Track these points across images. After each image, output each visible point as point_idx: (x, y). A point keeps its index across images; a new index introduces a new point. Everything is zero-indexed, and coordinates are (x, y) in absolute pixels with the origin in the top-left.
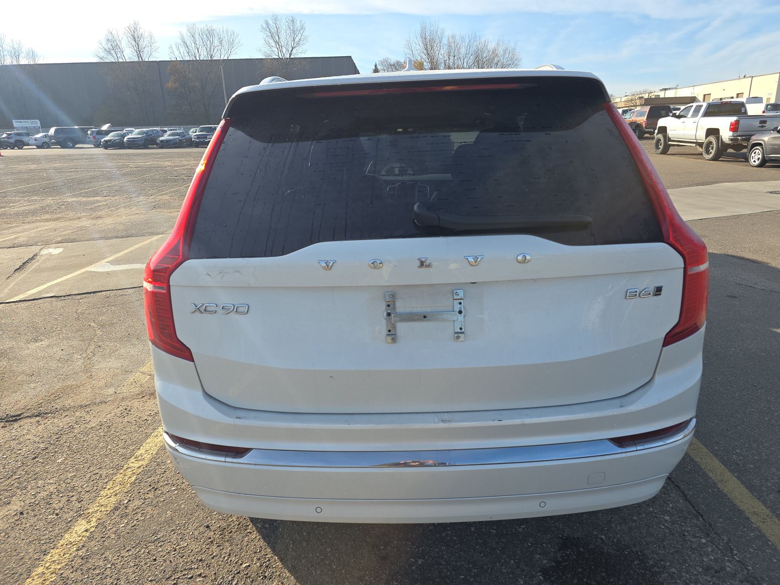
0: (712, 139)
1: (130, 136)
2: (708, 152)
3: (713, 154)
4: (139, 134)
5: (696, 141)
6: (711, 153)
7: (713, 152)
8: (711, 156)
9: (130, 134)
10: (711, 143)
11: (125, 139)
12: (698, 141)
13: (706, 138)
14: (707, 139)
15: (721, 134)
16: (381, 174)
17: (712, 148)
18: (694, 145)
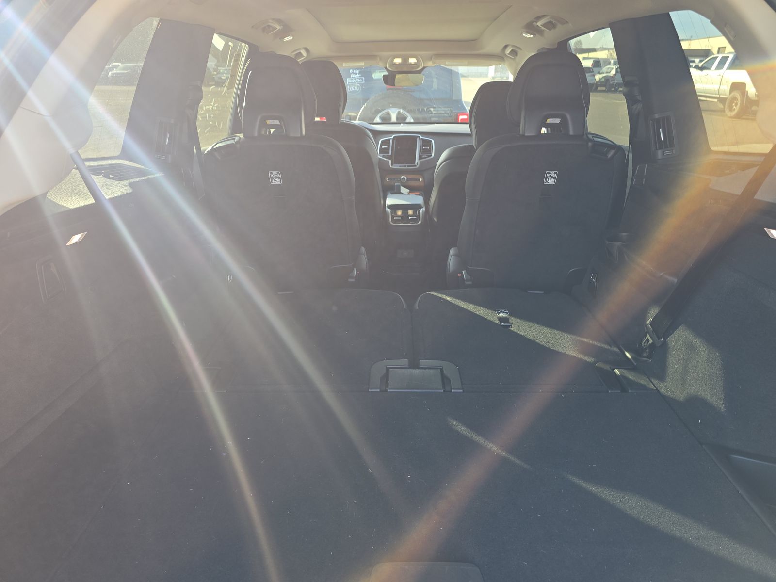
0: (737, 94)
1: (115, 71)
2: (731, 109)
3: (736, 111)
4: (124, 69)
5: (718, 96)
6: (734, 110)
7: (736, 109)
8: (734, 113)
9: (115, 69)
10: (735, 98)
11: (110, 73)
12: (721, 96)
13: (730, 93)
14: (732, 94)
15: (747, 89)
16: (375, 121)
17: (736, 105)
18: (716, 100)
